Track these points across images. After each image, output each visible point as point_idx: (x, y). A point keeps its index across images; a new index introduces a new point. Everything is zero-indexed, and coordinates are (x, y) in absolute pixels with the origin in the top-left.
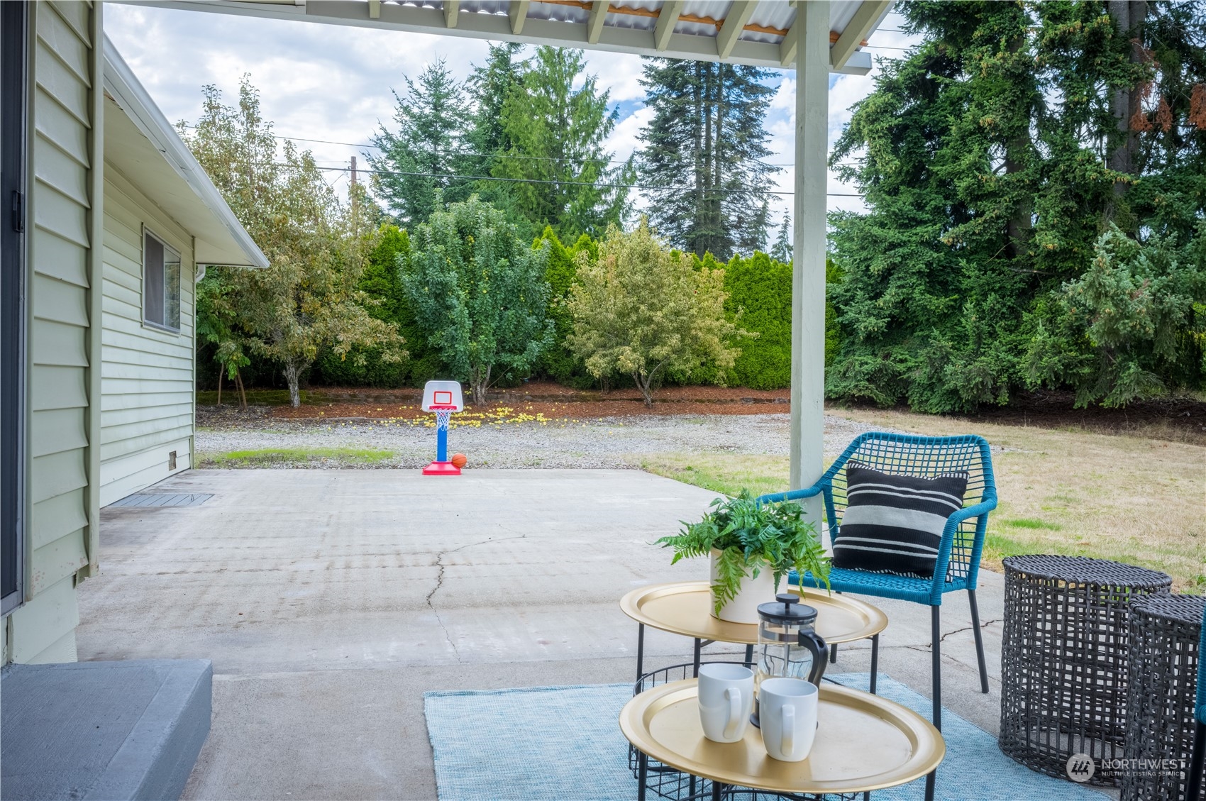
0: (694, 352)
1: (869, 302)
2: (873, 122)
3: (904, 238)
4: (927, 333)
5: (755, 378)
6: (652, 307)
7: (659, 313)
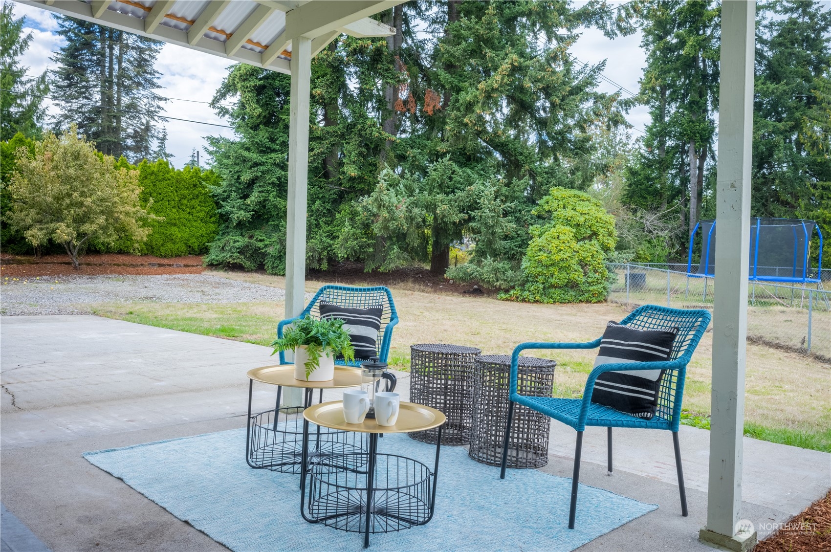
0: (116, 229)
1: (240, 200)
2: (244, 80)
3: (263, 160)
4: (277, 223)
5: (159, 249)
6: (82, 194)
7: (89, 199)
